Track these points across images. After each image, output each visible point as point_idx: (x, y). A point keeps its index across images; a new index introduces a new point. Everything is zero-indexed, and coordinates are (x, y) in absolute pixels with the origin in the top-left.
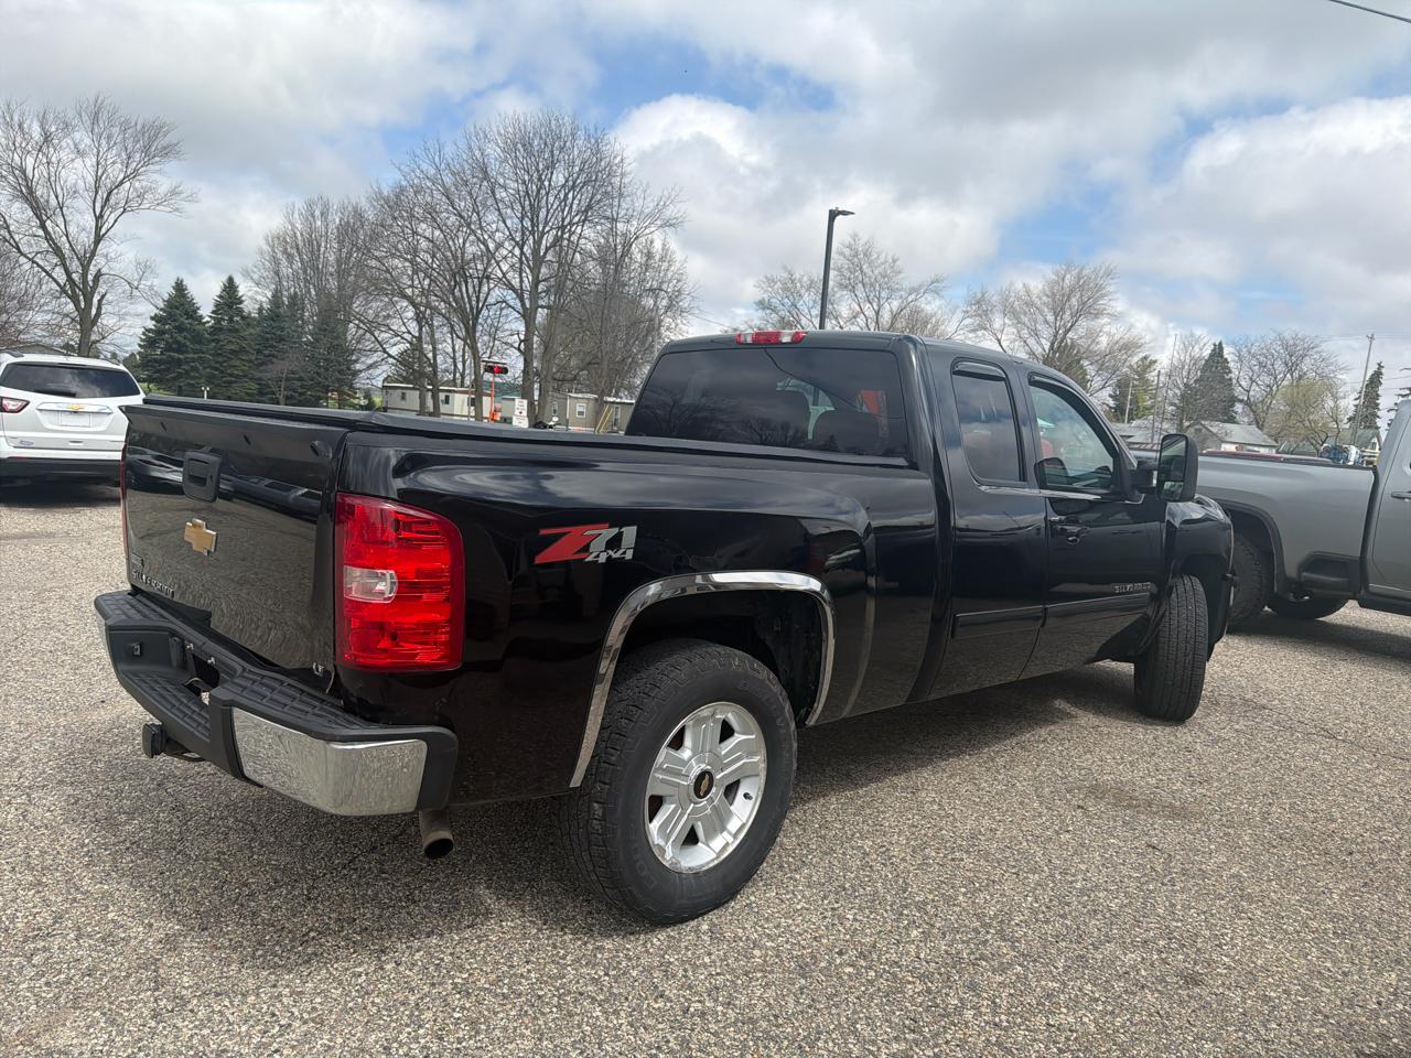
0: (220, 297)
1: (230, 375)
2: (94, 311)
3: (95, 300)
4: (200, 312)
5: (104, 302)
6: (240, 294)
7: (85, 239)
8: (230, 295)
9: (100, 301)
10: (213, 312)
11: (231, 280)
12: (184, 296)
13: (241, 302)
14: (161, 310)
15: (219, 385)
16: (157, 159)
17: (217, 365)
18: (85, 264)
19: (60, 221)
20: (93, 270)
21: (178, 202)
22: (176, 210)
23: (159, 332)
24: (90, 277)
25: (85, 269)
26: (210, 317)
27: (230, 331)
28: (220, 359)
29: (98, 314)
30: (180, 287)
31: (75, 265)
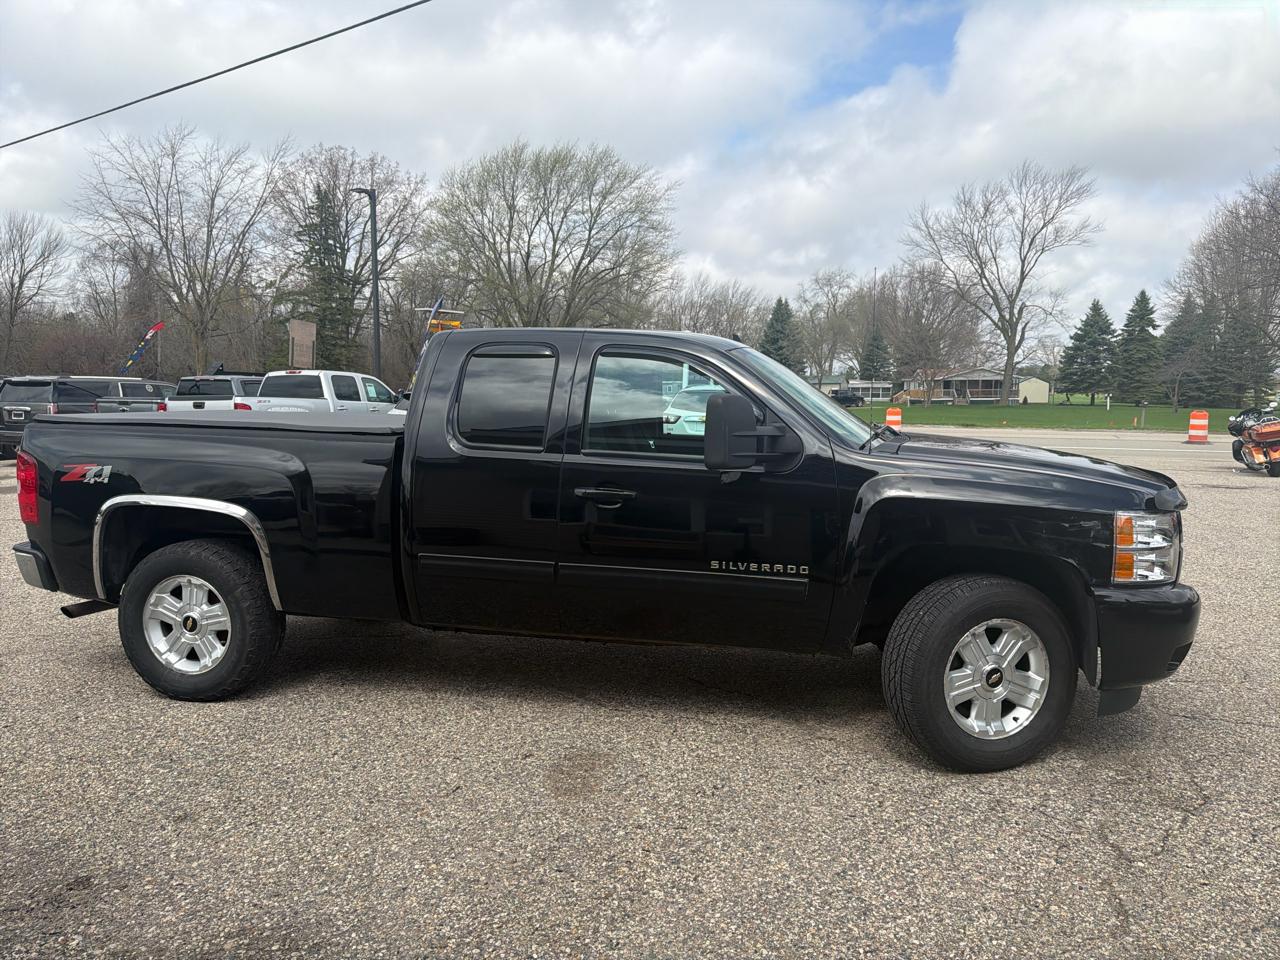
0: (1132, 311)
1: (1139, 381)
2: (1018, 338)
3: (1020, 328)
4: (1113, 327)
5: (1027, 329)
6: (1151, 305)
7: (1014, 280)
8: (1142, 310)
9: (1024, 329)
10: (1126, 326)
11: (1143, 293)
12: (1099, 315)
13: (1152, 313)
14: (1080, 329)
15: (1127, 391)
16: (1073, 201)
17: (1127, 374)
18: (1012, 301)
19: (994, 269)
20: (1018, 304)
21: (1086, 235)
22: (1084, 241)
23: (1075, 348)
24: (1016, 311)
25: (1012, 303)
26: (1123, 330)
27: (1140, 341)
28: (1129, 368)
29: (1022, 338)
30: (1096, 308)
31: (1005, 303)
